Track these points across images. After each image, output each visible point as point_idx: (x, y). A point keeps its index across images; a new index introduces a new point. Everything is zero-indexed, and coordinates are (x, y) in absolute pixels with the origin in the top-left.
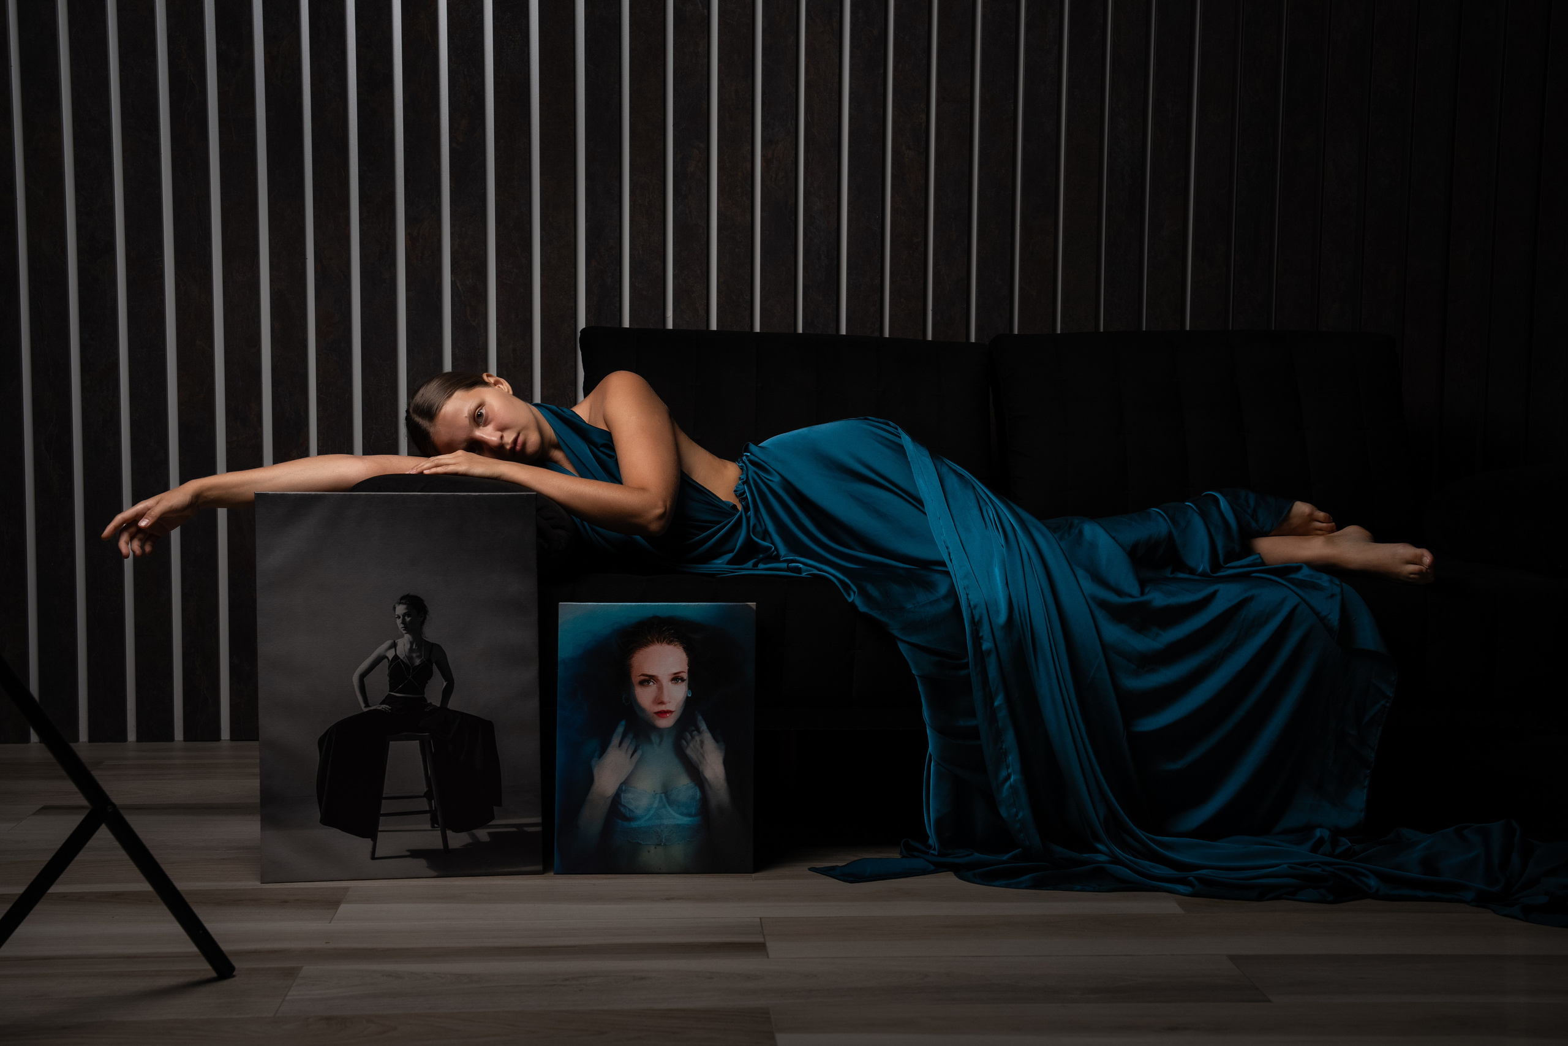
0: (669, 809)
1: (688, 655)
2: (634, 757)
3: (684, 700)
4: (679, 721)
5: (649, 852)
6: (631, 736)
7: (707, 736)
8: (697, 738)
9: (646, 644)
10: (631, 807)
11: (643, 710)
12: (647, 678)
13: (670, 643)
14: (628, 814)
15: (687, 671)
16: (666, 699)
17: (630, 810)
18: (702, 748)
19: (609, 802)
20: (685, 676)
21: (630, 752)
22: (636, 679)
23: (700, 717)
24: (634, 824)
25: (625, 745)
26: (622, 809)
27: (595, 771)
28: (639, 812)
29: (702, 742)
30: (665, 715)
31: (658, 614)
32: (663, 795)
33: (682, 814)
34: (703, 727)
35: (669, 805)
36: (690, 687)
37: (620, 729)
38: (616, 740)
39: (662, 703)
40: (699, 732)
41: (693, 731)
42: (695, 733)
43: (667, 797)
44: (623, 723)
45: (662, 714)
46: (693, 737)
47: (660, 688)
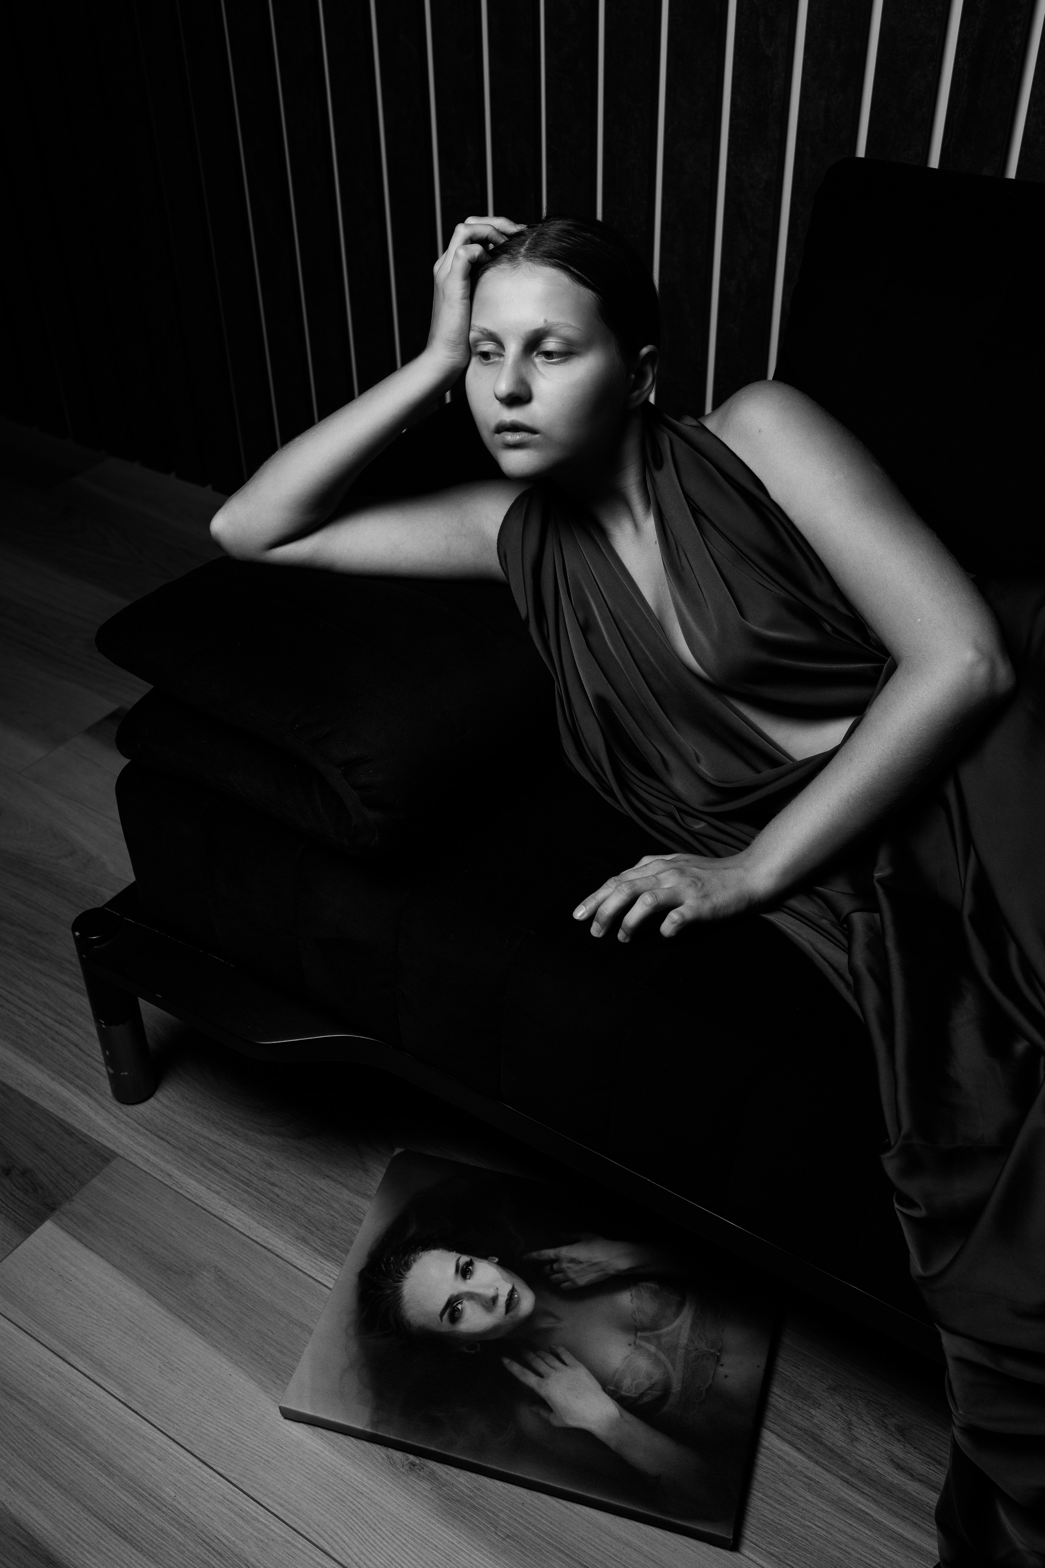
0: (665, 1330)
1: (435, 1247)
2: (567, 1361)
3: (500, 1270)
4: (531, 1284)
5: (726, 1376)
6: (531, 1356)
7: (565, 1252)
8: (565, 1265)
9: (396, 1297)
10: (647, 1384)
11: (496, 1329)
12: (448, 1311)
13: (408, 1267)
14: (658, 1393)
15: (459, 1255)
16: (490, 1293)
17: (650, 1388)
18: (581, 1263)
19: (628, 1416)
20: (464, 1259)
21: (557, 1364)
22: (445, 1326)
23: (535, 1254)
24: (676, 1387)
25: (543, 1367)
26: (646, 1399)
27: (572, 1423)
28: (657, 1375)
29: (573, 1261)
30: (515, 1300)
31: (358, 1269)
32: (639, 1334)
33: (677, 1315)
34: (550, 1253)
35: (658, 1329)
36: (484, 1256)
37: (516, 1368)
38: (531, 1380)
39: (495, 1299)
40: (557, 1260)
41: (552, 1268)
42: (555, 1266)
43: (644, 1329)
44: (506, 1361)
45: (511, 1302)
46: (561, 1271)
47: (471, 1296)
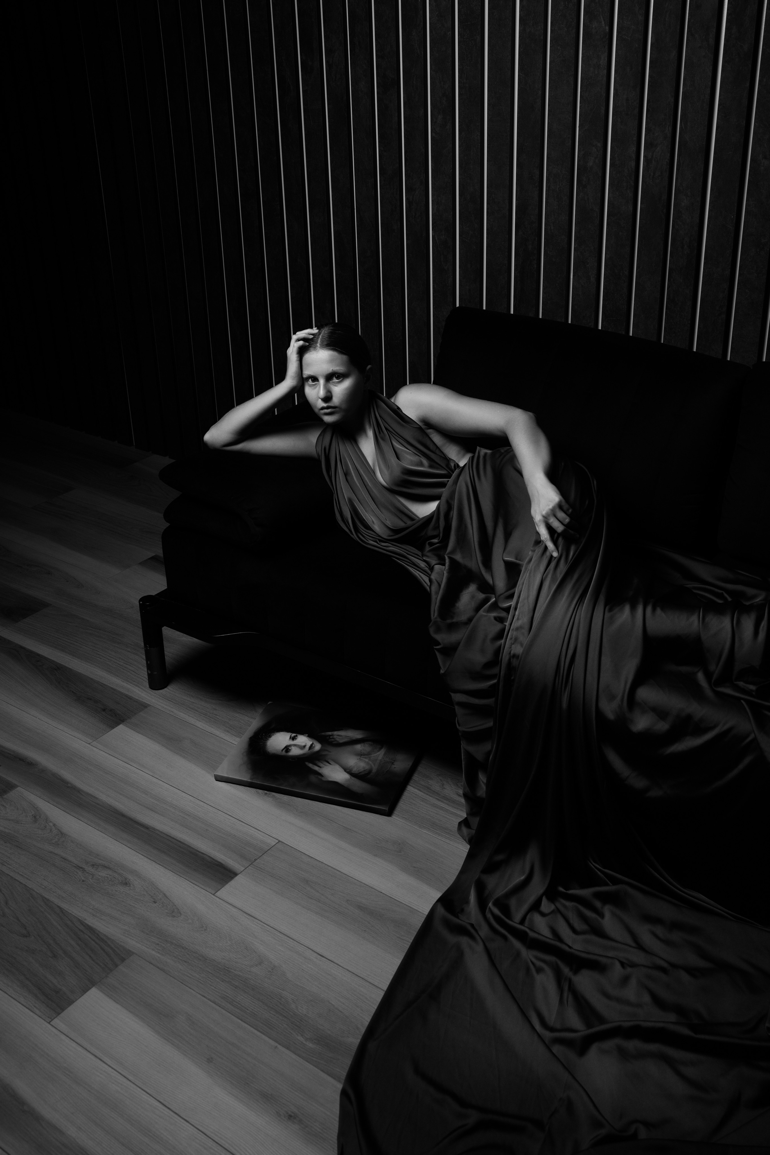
0: (373, 755)
1: (282, 731)
2: (331, 763)
3: (308, 738)
4: (320, 741)
5: (395, 768)
6: (317, 762)
7: (335, 733)
8: (335, 737)
9: (265, 745)
10: (363, 770)
11: (304, 754)
12: (285, 749)
13: (270, 737)
14: (366, 772)
15: (291, 734)
16: (303, 744)
17: (364, 771)
18: (342, 736)
19: (353, 778)
20: (293, 735)
21: (328, 764)
22: (284, 753)
23: (323, 734)
24: (374, 770)
25: (321, 765)
26: (361, 774)
27: (330, 779)
28: (367, 767)
29: (338, 735)
30: (313, 747)
31: (249, 737)
32: (362, 756)
33: (378, 751)
34: (330, 733)
35: (370, 755)
36: (302, 733)
37: (310, 765)
38: (316, 768)
39: (305, 746)
40: (332, 735)
41: (330, 737)
42: (331, 737)
43: (364, 755)
44: (307, 763)
45: (311, 747)
46: (333, 738)
47: (295, 745)
